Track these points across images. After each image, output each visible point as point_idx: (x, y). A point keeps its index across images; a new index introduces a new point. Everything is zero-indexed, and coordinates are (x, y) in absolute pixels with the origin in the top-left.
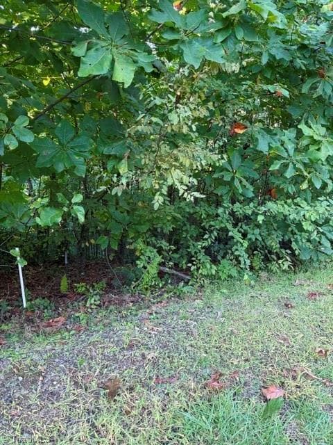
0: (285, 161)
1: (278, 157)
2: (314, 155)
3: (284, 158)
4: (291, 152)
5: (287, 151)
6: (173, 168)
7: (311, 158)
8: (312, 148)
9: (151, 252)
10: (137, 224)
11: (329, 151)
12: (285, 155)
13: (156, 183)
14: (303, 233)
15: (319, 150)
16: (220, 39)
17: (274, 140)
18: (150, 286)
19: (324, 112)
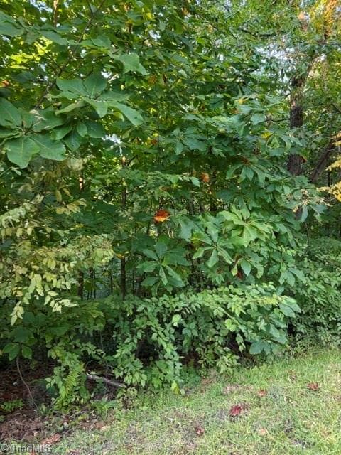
0: (209, 248)
1: (202, 245)
2: (236, 241)
3: (208, 245)
4: (216, 238)
5: (210, 237)
6: (32, 273)
7: (235, 243)
8: (235, 234)
9: (70, 359)
10: (53, 327)
11: (250, 236)
12: (209, 242)
13: (17, 290)
14: (249, 322)
15: (241, 235)
16: (59, 136)
17: (198, 226)
18: (71, 403)
19: (255, 195)
